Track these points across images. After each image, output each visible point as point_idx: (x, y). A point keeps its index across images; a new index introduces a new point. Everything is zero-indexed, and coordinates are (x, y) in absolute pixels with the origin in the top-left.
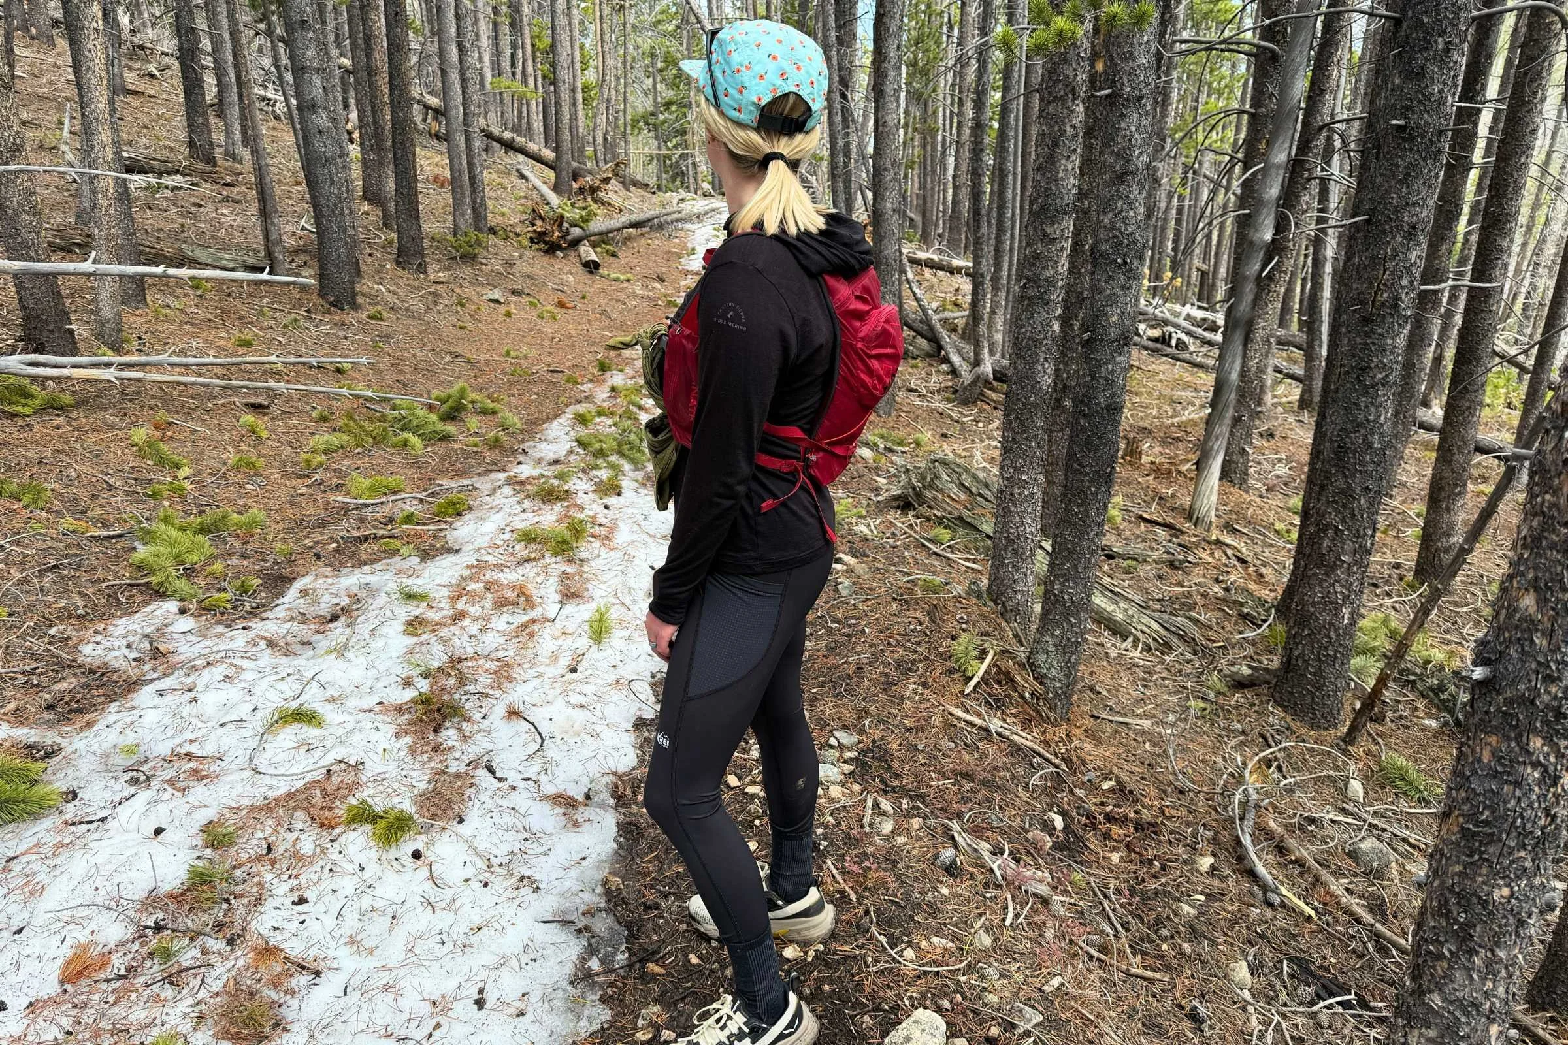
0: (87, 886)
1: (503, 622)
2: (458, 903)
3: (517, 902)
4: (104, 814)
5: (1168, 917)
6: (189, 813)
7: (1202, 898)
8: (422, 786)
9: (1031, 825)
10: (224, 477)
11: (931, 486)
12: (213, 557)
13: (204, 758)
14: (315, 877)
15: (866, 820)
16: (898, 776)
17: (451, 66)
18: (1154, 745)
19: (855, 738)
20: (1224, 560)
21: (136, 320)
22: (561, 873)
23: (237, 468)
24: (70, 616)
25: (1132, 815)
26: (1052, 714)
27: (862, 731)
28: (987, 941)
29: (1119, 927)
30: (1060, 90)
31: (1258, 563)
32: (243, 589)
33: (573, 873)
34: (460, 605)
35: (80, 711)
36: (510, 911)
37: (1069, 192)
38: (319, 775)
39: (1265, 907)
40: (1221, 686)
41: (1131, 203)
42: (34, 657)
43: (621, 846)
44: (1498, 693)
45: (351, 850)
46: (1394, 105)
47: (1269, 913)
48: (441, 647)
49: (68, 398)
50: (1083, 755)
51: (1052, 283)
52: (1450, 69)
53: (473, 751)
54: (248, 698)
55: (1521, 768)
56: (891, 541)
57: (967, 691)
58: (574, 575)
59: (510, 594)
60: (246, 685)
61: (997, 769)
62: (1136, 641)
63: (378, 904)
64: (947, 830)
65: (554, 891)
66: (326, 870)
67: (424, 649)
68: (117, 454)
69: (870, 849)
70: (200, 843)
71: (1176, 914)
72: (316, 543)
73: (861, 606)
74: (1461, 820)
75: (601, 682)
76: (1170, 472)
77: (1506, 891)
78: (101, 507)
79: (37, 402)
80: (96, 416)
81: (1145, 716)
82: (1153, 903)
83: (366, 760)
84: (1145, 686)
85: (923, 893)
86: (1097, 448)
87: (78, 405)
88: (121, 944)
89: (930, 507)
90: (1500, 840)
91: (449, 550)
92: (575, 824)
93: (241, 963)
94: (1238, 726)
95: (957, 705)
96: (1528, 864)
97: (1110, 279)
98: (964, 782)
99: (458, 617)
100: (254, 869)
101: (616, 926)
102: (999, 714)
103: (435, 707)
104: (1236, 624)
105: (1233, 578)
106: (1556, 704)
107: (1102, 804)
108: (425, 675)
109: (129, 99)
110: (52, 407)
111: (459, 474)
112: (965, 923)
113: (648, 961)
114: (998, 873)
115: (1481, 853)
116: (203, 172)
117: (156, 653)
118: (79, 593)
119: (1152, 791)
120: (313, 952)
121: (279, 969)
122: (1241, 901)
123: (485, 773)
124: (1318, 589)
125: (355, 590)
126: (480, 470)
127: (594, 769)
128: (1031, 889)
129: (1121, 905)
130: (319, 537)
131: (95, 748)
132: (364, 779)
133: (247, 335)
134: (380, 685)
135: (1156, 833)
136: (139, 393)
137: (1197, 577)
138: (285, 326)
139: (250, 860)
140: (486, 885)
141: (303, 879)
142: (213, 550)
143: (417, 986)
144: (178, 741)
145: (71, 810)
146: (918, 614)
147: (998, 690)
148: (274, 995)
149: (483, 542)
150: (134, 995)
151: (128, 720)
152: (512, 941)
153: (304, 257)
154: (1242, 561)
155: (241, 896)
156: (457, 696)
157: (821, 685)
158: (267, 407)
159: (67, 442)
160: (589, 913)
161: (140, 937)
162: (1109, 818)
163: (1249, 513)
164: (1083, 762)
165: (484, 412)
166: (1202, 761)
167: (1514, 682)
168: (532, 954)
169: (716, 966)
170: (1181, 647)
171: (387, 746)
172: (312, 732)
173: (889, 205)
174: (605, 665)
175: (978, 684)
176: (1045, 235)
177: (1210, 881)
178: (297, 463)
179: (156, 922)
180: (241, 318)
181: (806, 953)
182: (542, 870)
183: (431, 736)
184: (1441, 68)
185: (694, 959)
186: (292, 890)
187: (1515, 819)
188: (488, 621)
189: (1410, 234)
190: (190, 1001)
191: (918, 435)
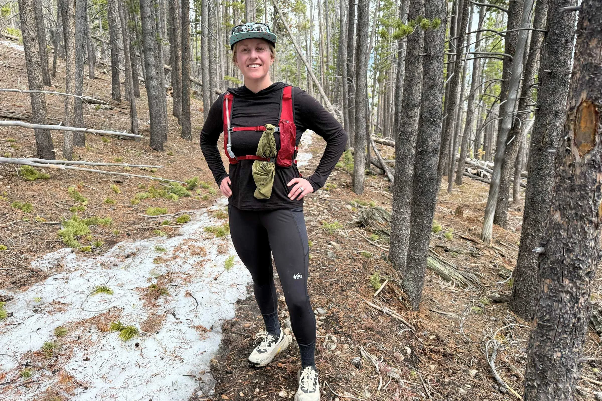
0: (5, 348)
1: (192, 261)
2: (149, 365)
3: (172, 366)
4: (21, 322)
5: (453, 393)
6: (52, 323)
7: (470, 386)
8: (145, 319)
9: (396, 351)
10: (100, 206)
11: (371, 218)
12: (89, 233)
13: (65, 304)
14: (94, 351)
15: (324, 344)
16: (341, 327)
17: (206, 67)
18: (456, 323)
19: (325, 311)
20: (494, 254)
21: (80, 151)
22: (194, 357)
23: (106, 203)
24: (30, 251)
25: (442, 350)
26: (411, 308)
27: (329, 309)
28: (369, 395)
29: (429, 395)
30: (413, 60)
31: (509, 257)
32: (98, 245)
33: (199, 357)
34: (177, 254)
35: (25, 285)
36: (169, 369)
37: (417, 98)
38: (106, 312)
39: (499, 394)
40: (487, 302)
41: (436, 97)
42: (13, 265)
43: (221, 348)
44: (548, 259)
45: (111, 341)
46: (546, 65)
47: (501, 396)
48: (166, 268)
49: (48, 175)
50: (423, 325)
51: (411, 133)
52: (568, 51)
53: (168, 307)
54: (87, 283)
55: (561, 294)
56: (354, 239)
57: (375, 295)
58: (223, 245)
59: (198, 251)
60: (88, 278)
61: (384, 327)
62: (453, 283)
63: (118, 363)
64: (359, 349)
65: (190, 364)
66: (100, 348)
67: (159, 268)
68: (62, 196)
69: (324, 355)
70: (53, 334)
71: (457, 392)
72: (129, 230)
73: (336, 260)
74: (538, 320)
75: (226, 284)
76: (474, 220)
77: (559, 354)
78: (52, 213)
79: (37, 176)
80: (56, 182)
81: (453, 312)
82: (447, 387)
83: (126, 308)
84: (455, 300)
85: (344, 374)
86: (426, 196)
87: (51, 178)
88: (11, 370)
89: (371, 226)
90: (554, 329)
91: (179, 235)
92: (204, 338)
93: (56, 381)
94: (494, 318)
95: (370, 301)
96: (568, 341)
97: (428, 127)
98: (369, 331)
99: (175, 257)
100: (71, 346)
101: (212, 379)
102: (388, 305)
103: (157, 290)
104: (496, 278)
105: (497, 261)
106: (573, 263)
107: (430, 345)
108: (156, 278)
109: (95, 80)
110: (42, 178)
111: (189, 208)
112: (360, 387)
113: (222, 394)
114: (378, 368)
115: (547, 335)
116: (116, 104)
117: (59, 266)
118: (36, 243)
119: (452, 341)
120: (86, 380)
121: (71, 385)
122: (488, 389)
123: (171, 315)
124: (526, 261)
125: (139, 247)
126: (198, 207)
127: (216, 318)
128: (391, 376)
129: (432, 386)
130: (131, 228)
131: (26, 298)
132: (123, 314)
133: (120, 158)
134: (139, 281)
135: (452, 358)
136: (75, 175)
137: (482, 260)
138: (135, 156)
139: (71, 342)
140: (163, 359)
141: (90, 351)
142: (89, 231)
143: (125, 396)
144: (56, 297)
145: (9, 320)
146: (358, 264)
147: (388, 295)
148: (66, 395)
149: (191, 232)
150: (10, 390)
151: (40, 289)
152: (168, 382)
153: (147, 133)
154: (503, 256)
155: (63, 355)
156: (167, 286)
157: (315, 290)
158: (122, 183)
159: (45, 191)
160: (203, 373)
161: (19, 368)
162: (432, 351)
163: (507, 238)
164: (423, 328)
165: (204, 187)
166: (477, 331)
167: (554, 253)
168: (175, 387)
169: (250, 397)
170: (471, 286)
171: (135, 303)
172: (107, 296)
173: (361, 115)
174: (229, 278)
175: (380, 293)
176: (408, 115)
177: (474, 380)
178: (129, 203)
179: (27, 363)
180: (120, 152)
181: (288, 395)
182: (187, 355)
183: (153, 300)
184: (564, 50)
185: (241, 394)
186: (84, 355)
187: (560, 319)
188: (187, 260)
189: (556, 115)
190: (31, 394)
191: (371, 202)
